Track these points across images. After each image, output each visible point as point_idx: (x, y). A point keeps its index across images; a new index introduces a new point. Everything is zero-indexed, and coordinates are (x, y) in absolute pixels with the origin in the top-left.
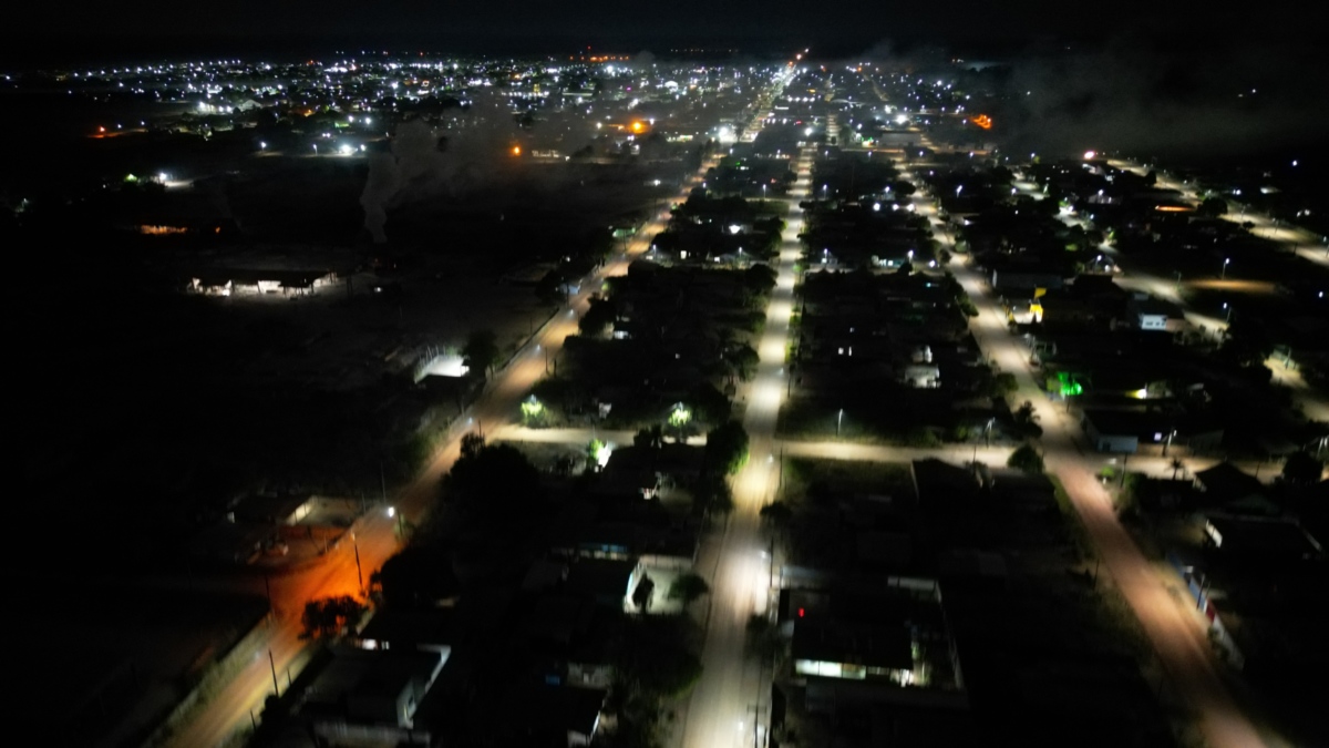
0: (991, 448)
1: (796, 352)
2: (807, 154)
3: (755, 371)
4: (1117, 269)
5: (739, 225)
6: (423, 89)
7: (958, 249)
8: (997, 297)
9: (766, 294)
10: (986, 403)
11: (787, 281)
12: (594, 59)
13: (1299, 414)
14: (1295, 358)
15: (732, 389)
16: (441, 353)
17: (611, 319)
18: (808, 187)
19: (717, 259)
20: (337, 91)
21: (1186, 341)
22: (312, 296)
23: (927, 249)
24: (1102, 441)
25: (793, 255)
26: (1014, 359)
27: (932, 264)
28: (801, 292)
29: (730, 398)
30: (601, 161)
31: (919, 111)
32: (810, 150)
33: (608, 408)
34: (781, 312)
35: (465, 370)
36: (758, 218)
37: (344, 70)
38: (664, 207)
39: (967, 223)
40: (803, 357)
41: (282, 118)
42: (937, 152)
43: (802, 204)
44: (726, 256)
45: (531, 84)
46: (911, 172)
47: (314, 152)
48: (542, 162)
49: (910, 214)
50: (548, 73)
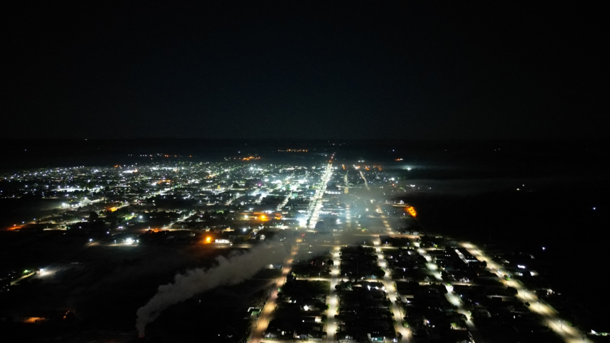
5: (308, 306)
6: (167, 186)
7: (405, 323)
12: (245, 159)
19: (298, 337)
20: (127, 190)
25: (333, 330)
27: (394, 340)
30: (247, 246)
37: (132, 172)
38: (274, 287)
39: (408, 302)
41: (101, 215)
42: (393, 237)
43: (336, 287)
44: (302, 336)
45: (216, 181)
46: (383, 254)
47: (114, 243)
48: (219, 247)
49: (383, 294)
50: (224, 173)
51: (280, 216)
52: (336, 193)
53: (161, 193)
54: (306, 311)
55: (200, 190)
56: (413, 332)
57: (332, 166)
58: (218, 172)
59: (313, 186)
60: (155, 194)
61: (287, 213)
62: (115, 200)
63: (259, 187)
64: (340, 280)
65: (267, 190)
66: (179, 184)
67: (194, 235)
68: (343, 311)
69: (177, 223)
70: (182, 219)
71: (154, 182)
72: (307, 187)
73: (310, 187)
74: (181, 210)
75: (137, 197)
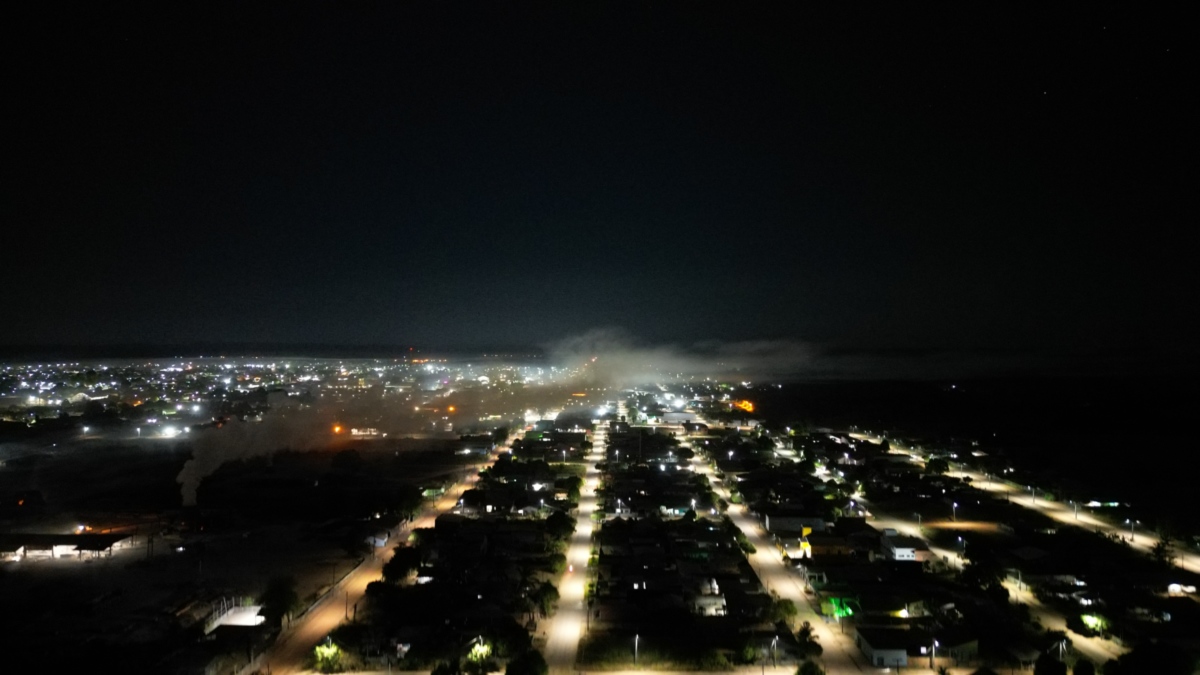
1: (595, 589)
2: (601, 429)
3: (555, 607)
4: (868, 514)
5: (541, 483)
6: (254, 383)
7: (734, 500)
8: (770, 538)
9: (566, 540)
10: (771, 626)
11: (585, 528)
12: (416, 361)
13: (1038, 626)
14: (1025, 580)
15: (532, 624)
16: (237, 605)
17: (416, 566)
18: (603, 454)
19: (521, 512)
21: (934, 570)
22: (108, 558)
23: (707, 500)
24: (877, 654)
25: (592, 507)
27: (713, 511)
28: (598, 538)
29: (531, 634)
30: (416, 437)
31: (693, 398)
32: (603, 426)
33: (406, 649)
34: (580, 555)
35: (261, 619)
36: (559, 477)
37: (180, 370)
40: (601, 593)
43: (598, 466)
46: (690, 441)
47: (137, 435)
48: (361, 438)
49: (691, 474)
50: (373, 371)
54: (536, 491)
58: (359, 370)
71: (227, 379)
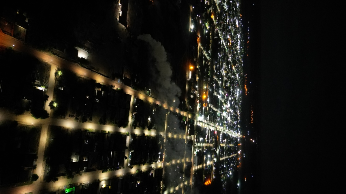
0: (44, 171)
5: (150, 120)
8: (114, 178)
9: (116, 125)
17: (103, 90)
20: (225, 23)
22: (117, 23)
26: (85, 179)
31: (215, 167)
33: (62, 89)
34: (109, 129)
35: (80, 57)
38: (162, 102)
39: (151, 174)
41: (209, 11)
42: (191, 170)
43: (161, 135)
44: (134, 117)
45: (229, 71)
46: (180, 162)
47: (191, 19)
48: (187, 74)
49: (156, 160)
50: (236, 75)
51: (205, 106)
52: (221, 139)
53: (222, 41)
54: (148, 119)
55: (224, 62)
56: (134, 175)
57: (240, 138)
58: (236, 71)
59: (225, 125)
60: (222, 37)
61: (208, 110)
62: (218, 17)
63: (225, 94)
64: (165, 138)
65: (223, 99)
66: (228, 50)
67: (195, 60)
68: (147, 138)
69: (202, 51)
70: (205, 53)
71: (230, 36)
72: (225, 122)
73: (225, 124)
74: (211, 53)
75: (220, 28)
